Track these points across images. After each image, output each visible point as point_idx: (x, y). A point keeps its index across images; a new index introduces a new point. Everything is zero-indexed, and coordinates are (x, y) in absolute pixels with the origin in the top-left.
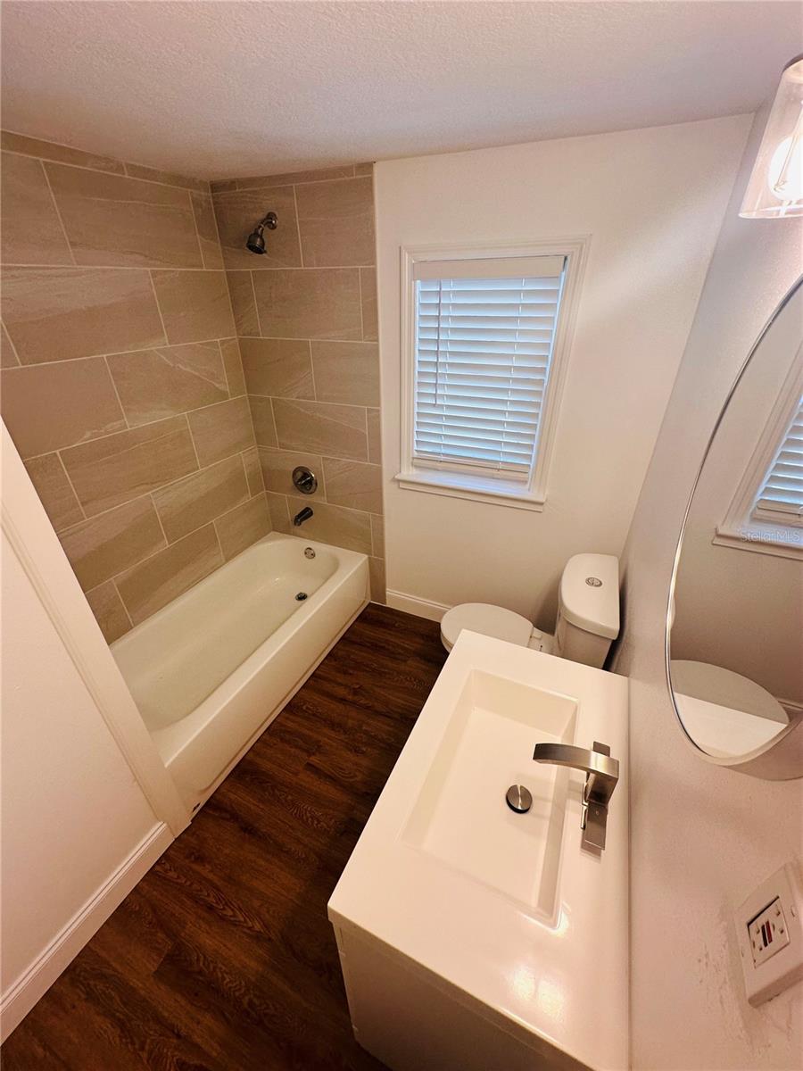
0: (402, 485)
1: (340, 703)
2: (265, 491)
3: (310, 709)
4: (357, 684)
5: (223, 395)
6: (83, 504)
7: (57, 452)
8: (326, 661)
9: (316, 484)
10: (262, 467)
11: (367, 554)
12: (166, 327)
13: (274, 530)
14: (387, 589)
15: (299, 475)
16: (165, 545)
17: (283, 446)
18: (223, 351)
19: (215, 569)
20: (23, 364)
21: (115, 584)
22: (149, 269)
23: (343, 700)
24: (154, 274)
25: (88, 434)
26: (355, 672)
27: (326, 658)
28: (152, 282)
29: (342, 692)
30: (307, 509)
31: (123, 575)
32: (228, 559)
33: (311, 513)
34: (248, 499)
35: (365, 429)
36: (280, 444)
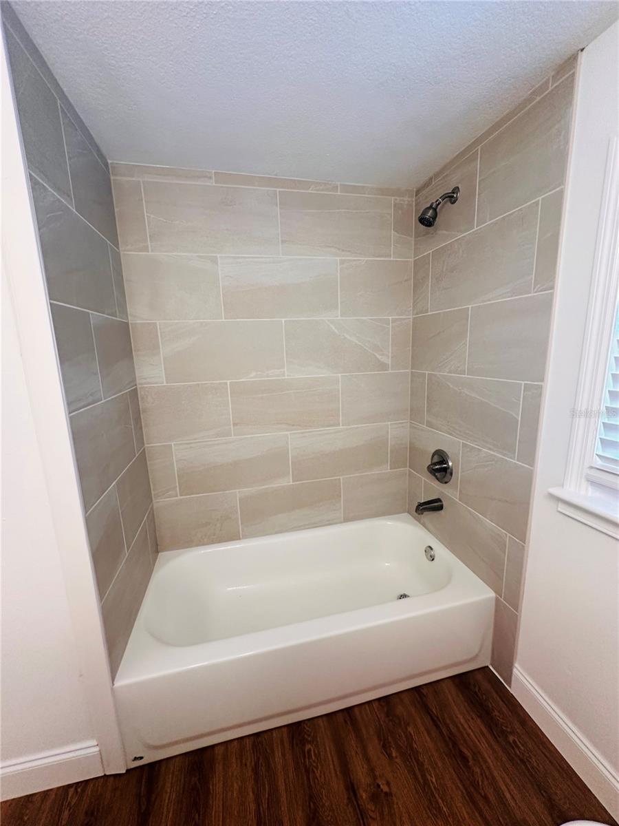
0: (562, 508)
1: (347, 789)
2: (408, 468)
3: (310, 756)
4: (388, 784)
5: (383, 366)
6: (235, 424)
7: (228, 382)
8: (375, 705)
9: (451, 474)
10: (410, 443)
11: (495, 592)
12: (341, 303)
13: (408, 512)
14: (516, 665)
15: (436, 459)
16: (287, 482)
17: (429, 424)
18: (392, 327)
19: (330, 523)
20: (225, 319)
21: (238, 495)
22: (338, 258)
23: (352, 788)
24: (342, 262)
25: (253, 374)
26: (398, 760)
27: (379, 700)
28: (339, 268)
29: (360, 773)
30: (439, 500)
31: (247, 491)
32: (347, 519)
33: (441, 508)
34: (386, 469)
35: (518, 415)
36: (428, 422)
